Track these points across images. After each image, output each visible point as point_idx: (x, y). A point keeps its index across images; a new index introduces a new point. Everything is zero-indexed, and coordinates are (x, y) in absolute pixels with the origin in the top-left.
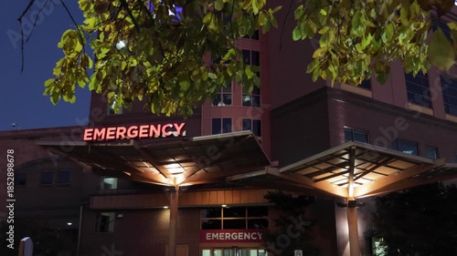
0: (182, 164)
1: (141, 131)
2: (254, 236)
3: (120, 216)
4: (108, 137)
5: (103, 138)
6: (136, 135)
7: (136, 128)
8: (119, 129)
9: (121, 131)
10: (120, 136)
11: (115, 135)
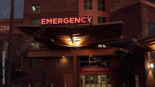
0: (82, 37)
1: (71, 20)
2: (104, 69)
3: (41, 60)
4: (54, 23)
5: (51, 23)
6: (68, 22)
7: (68, 19)
8: (59, 19)
9: (60, 20)
10: (60, 22)
11: (57, 22)
